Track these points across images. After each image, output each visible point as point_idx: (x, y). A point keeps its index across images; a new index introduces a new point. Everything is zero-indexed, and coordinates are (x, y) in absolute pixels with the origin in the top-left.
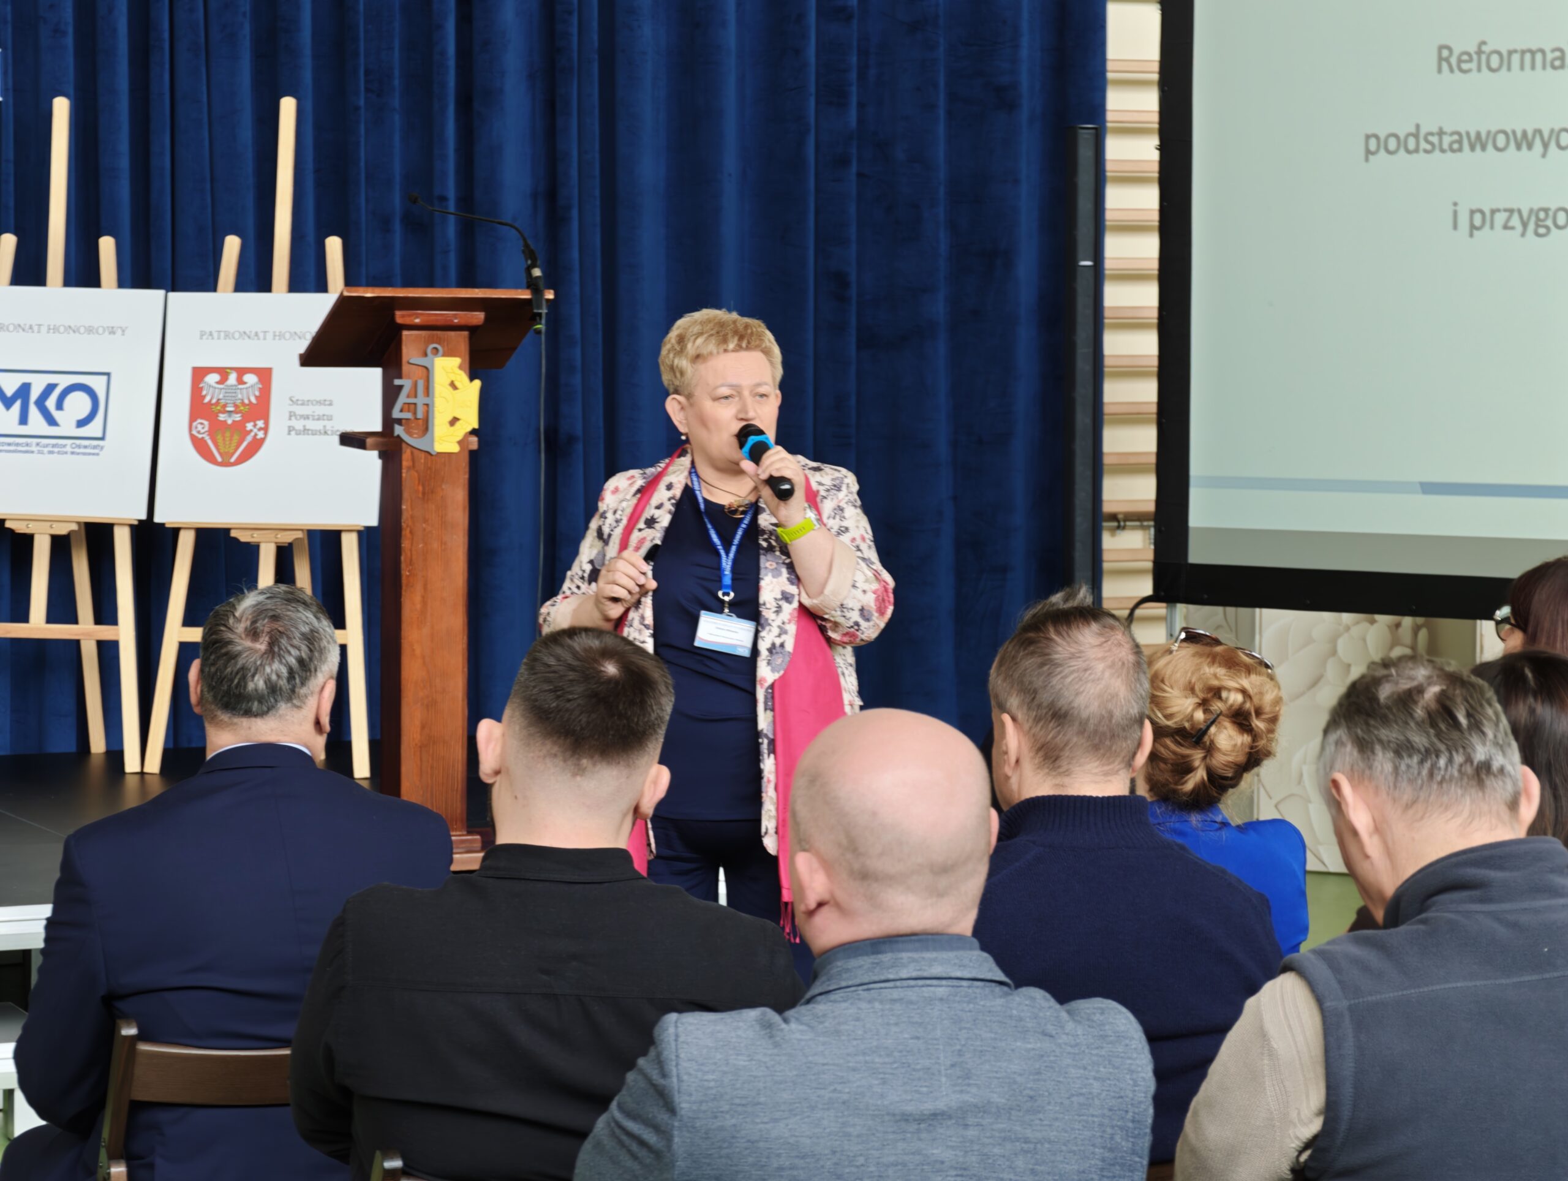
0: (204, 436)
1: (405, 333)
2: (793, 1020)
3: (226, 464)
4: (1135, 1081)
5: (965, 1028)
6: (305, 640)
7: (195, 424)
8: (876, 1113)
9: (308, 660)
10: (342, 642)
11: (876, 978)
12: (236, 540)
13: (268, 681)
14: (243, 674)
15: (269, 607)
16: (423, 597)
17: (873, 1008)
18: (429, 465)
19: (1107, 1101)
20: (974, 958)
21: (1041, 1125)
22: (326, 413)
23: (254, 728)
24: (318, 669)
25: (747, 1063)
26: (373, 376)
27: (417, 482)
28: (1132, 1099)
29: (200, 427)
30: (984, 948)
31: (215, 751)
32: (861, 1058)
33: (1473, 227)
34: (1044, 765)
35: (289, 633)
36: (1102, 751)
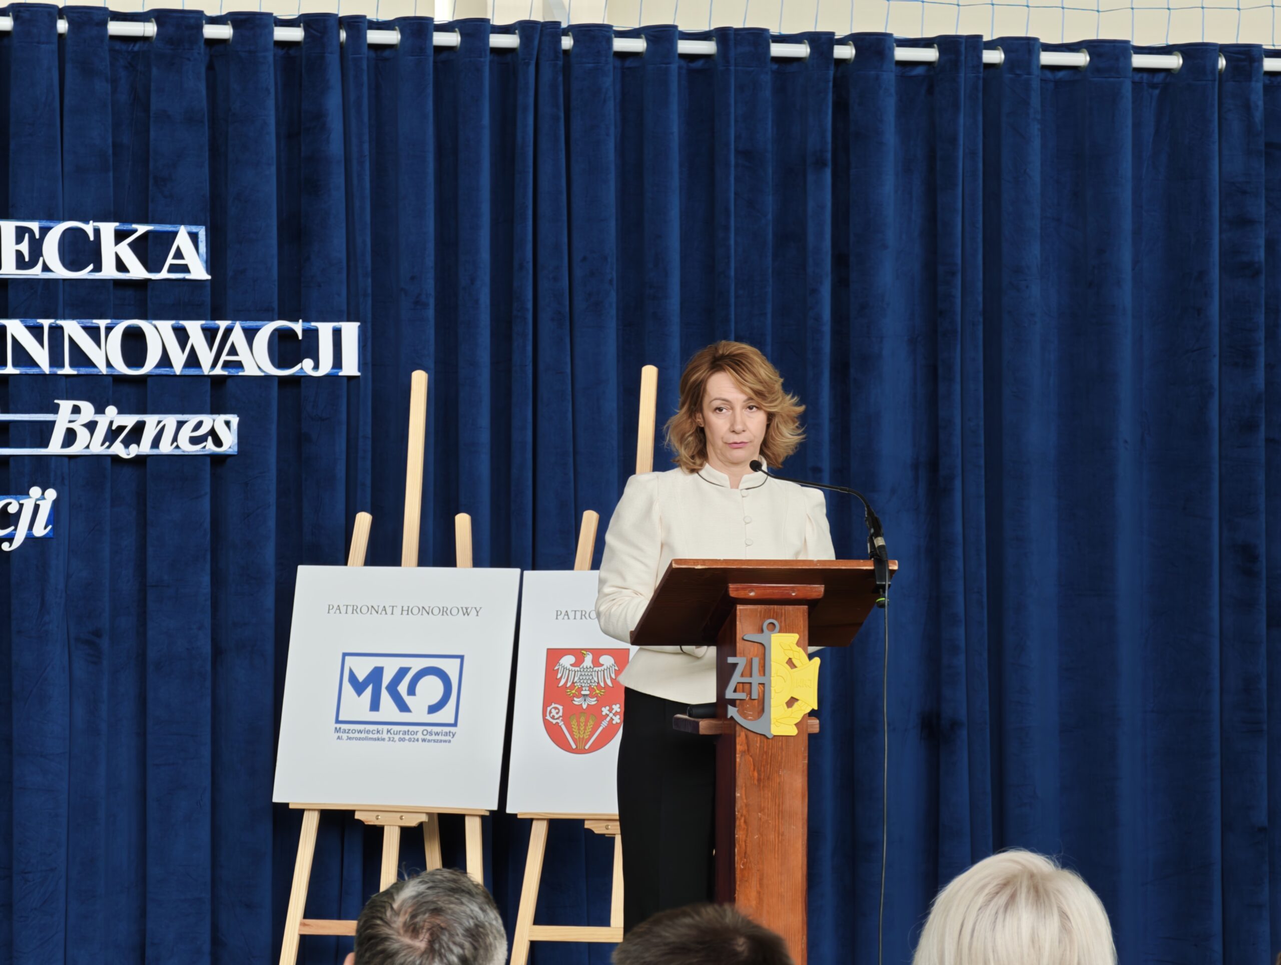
0: (558, 721)
1: (739, 607)
3: (580, 751)
6: (469, 936)
7: (549, 709)
12: (590, 831)
15: (430, 898)
16: (759, 893)
27: (752, 768)
29: (554, 712)
35: (451, 928)
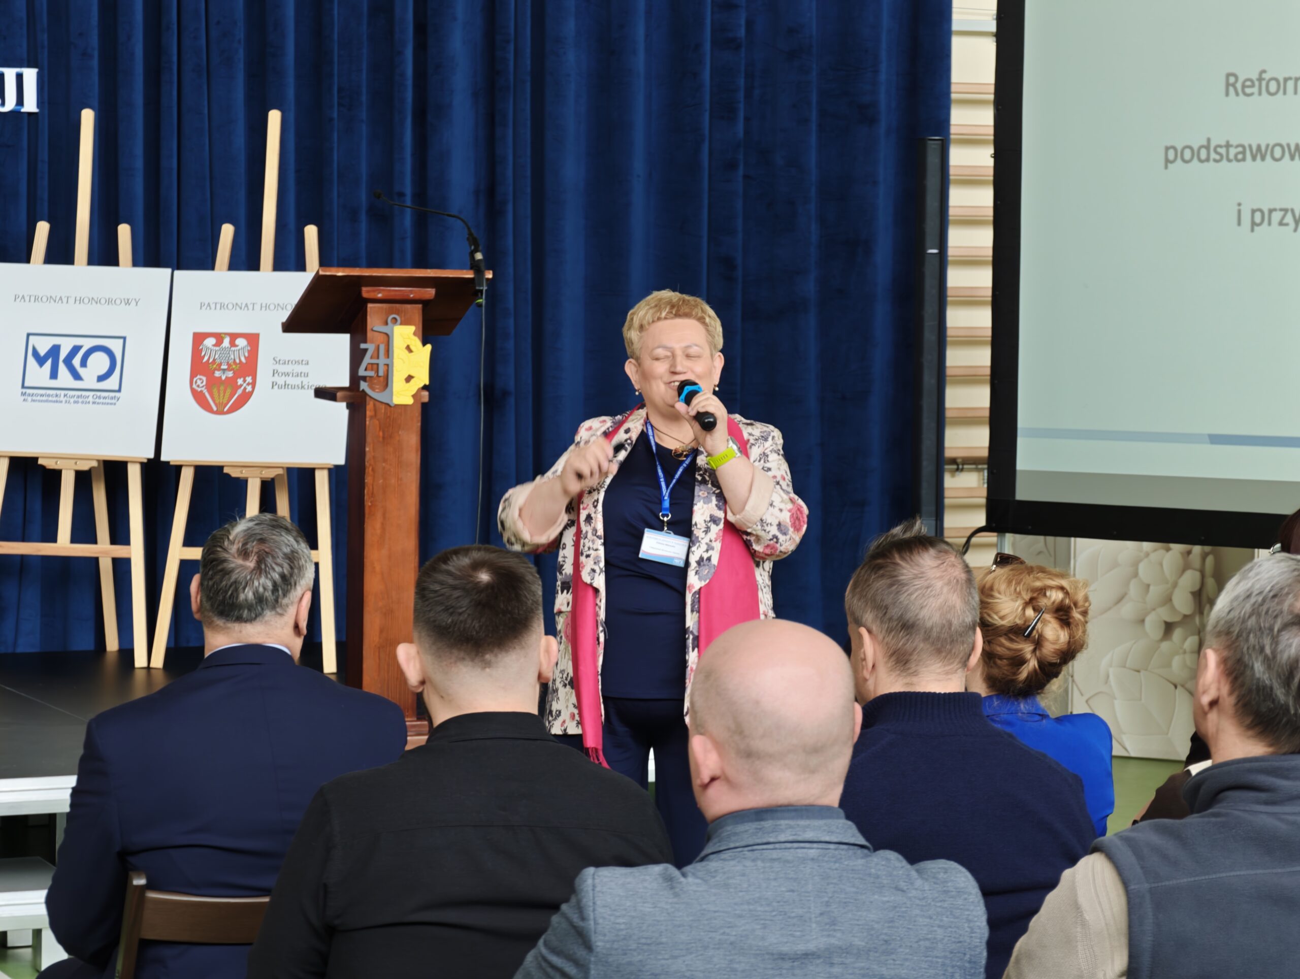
0: (203, 389)
1: (370, 306)
2: (690, 874)
3: (220, 412)
4: (972, 929)
5: (832, 883)
6: (287, 559)
7: (195, 380)
8: (758, 952)
9: (289, 575)
10: (315, 560)
11: (759, 841)
12: (228, 475)
13: (255, 592)
14: (236, 587)
15: (257, 531)
16: (382, 524)
17: (756, 866)
18: (389, 414)
19: (949, 945)
20: (840, 825)
21: (895, 965)
22: (304, 371)
23: (244, 632)
24: (297, 584)
25: (651, 910)
26: (343, 340)
27: (378, 429)
28: (969, 944)
29: (199, 382)
30: (848, 817)
31: (212, 650)
32: (746, 907)
33: (1254, 224)
34: (896, 668)
35: (274, 553)
36: (944, 654)
